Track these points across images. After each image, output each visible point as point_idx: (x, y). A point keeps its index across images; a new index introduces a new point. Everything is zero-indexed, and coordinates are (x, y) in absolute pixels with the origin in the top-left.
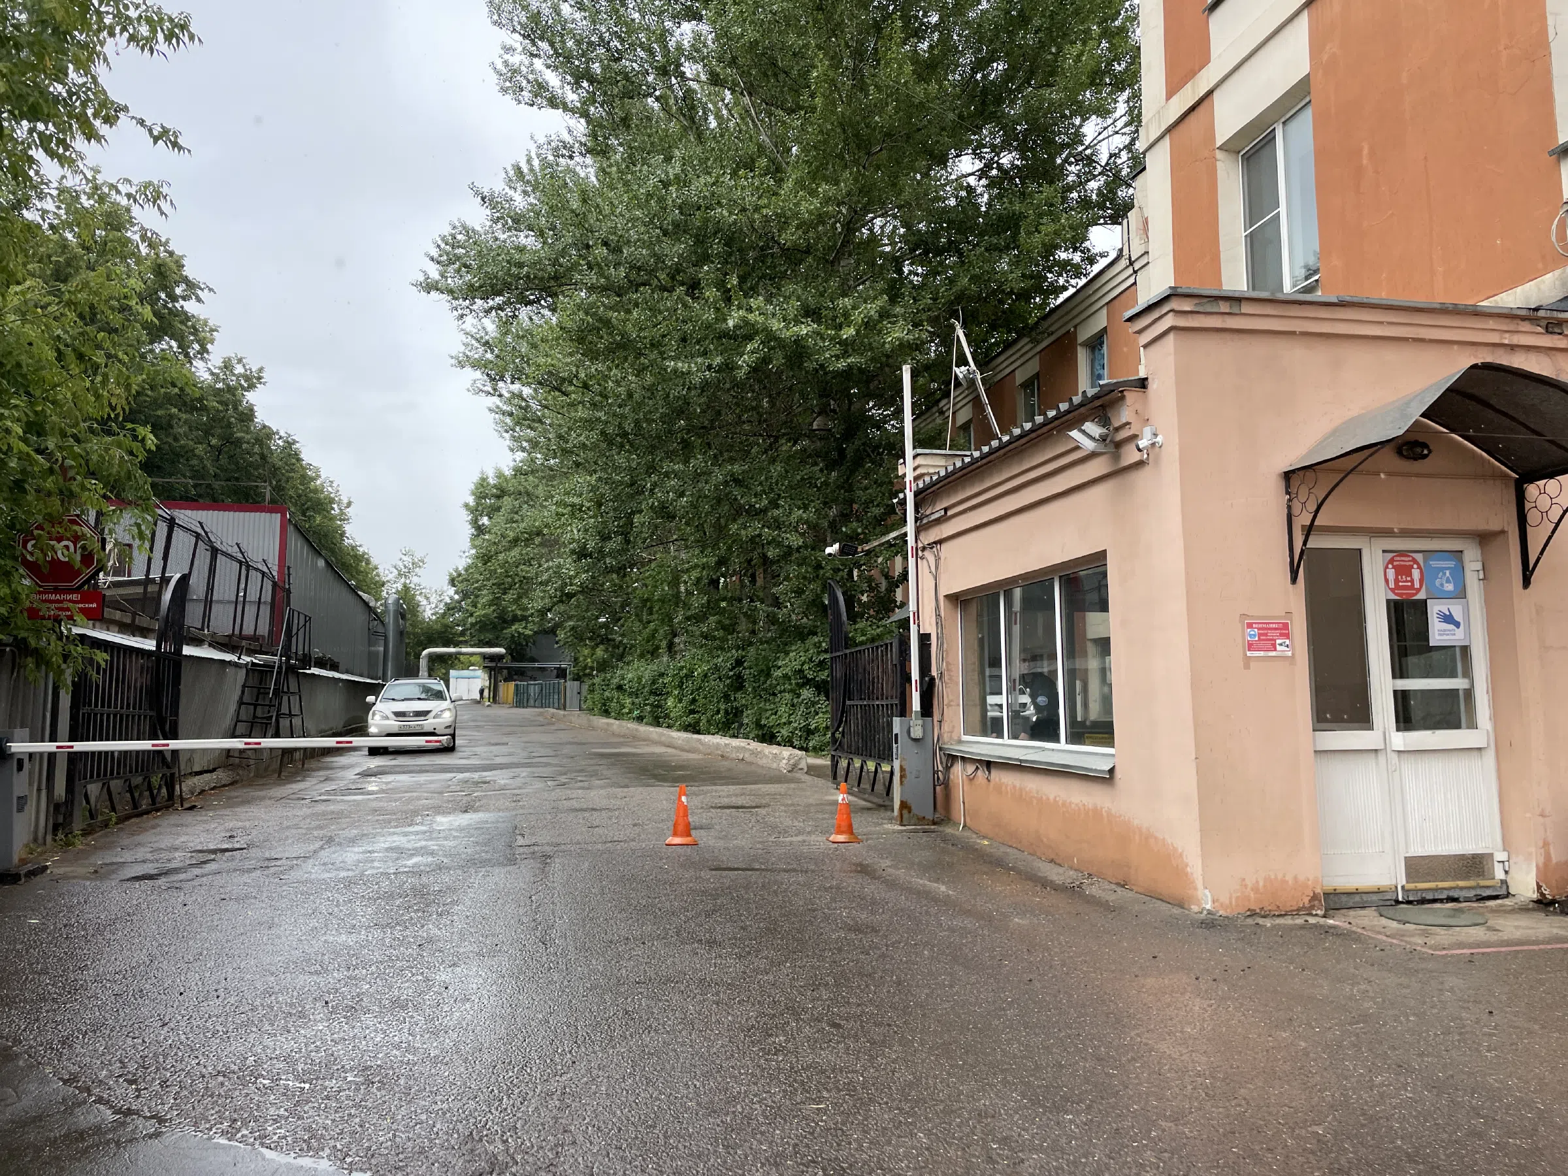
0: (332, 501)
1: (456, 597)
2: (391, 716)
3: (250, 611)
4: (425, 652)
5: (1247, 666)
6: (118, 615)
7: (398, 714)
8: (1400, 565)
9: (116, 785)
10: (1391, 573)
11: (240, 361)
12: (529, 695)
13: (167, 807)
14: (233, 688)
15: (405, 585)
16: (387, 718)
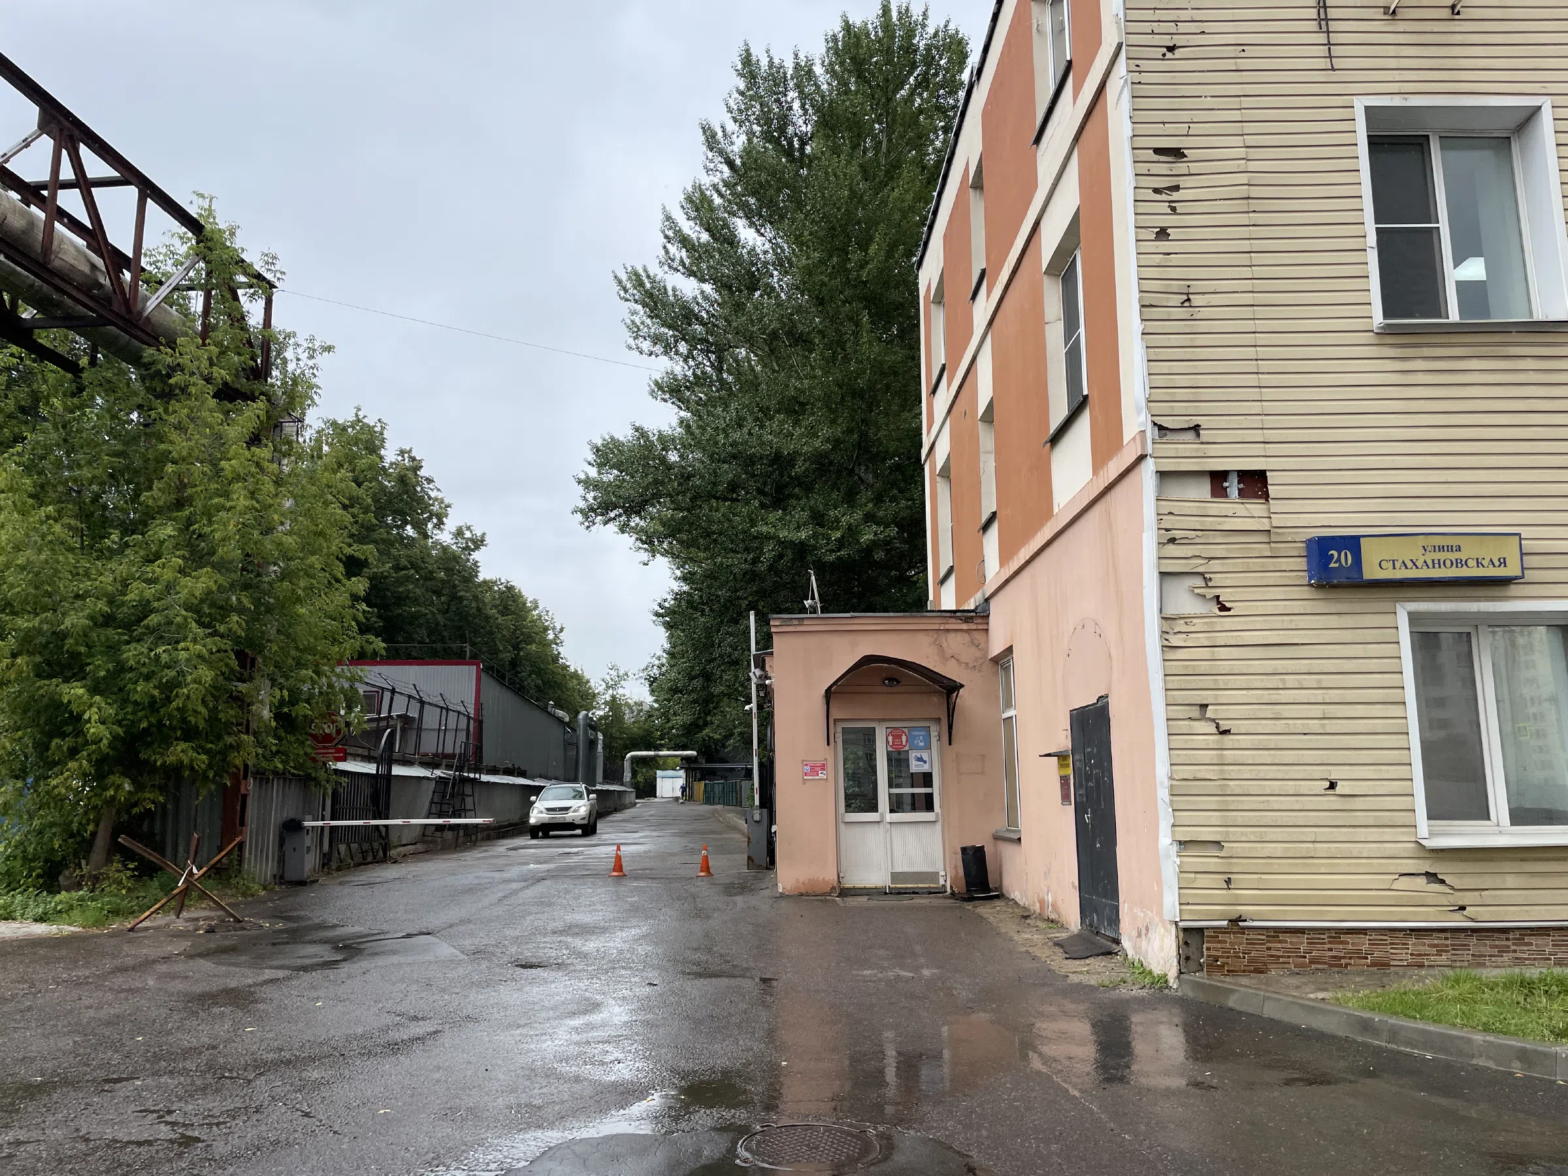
0: (546, 629)
1: (656, 705)
2: (544, 811)
3: (450, 737)
4: (628, 755)
5: (804, 783)
6: (360, 751)
7: (549, 810)
8: (896, 734)
9: (354, 846)
10: (890, 738)
11: (468, 528)
12: (714, 794)
13: (382, 862)
14: (427, 794)
15: (613, 697)
16: (542, 812)
